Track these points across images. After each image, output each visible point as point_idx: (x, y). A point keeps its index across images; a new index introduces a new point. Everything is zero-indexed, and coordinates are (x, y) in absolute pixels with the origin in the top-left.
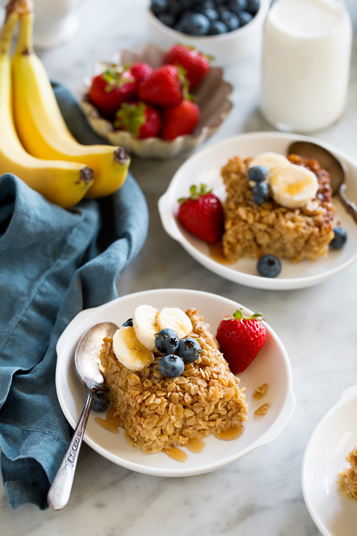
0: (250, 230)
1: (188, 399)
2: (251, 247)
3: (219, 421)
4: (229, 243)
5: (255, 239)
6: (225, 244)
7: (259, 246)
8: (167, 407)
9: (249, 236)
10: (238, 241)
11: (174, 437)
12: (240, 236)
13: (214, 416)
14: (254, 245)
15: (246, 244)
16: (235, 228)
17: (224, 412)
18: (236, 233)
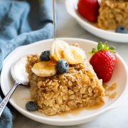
0: (112, 13)
1: (70, 84)
2: (112, 23)
3: (88, 99)
4: (101, 20)
5: (114, 18)
6: (99, 21)
7: (117, 22)
8: (59, 87)
9: (111, 16)
10: (106, 19)
11: (63, 106)
12: (107, 16)
13: (85, 96)
14: (114, 21)
15: (110, 21)
16: (104, 11)
17: (91, 94)
18: (105, 14)
